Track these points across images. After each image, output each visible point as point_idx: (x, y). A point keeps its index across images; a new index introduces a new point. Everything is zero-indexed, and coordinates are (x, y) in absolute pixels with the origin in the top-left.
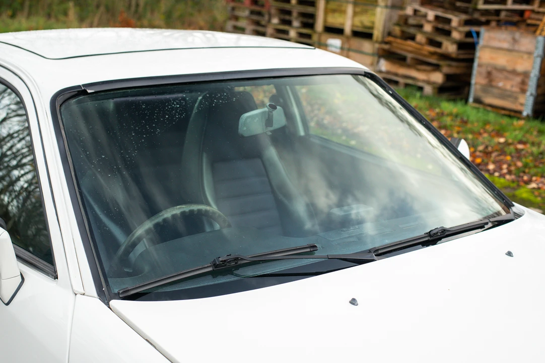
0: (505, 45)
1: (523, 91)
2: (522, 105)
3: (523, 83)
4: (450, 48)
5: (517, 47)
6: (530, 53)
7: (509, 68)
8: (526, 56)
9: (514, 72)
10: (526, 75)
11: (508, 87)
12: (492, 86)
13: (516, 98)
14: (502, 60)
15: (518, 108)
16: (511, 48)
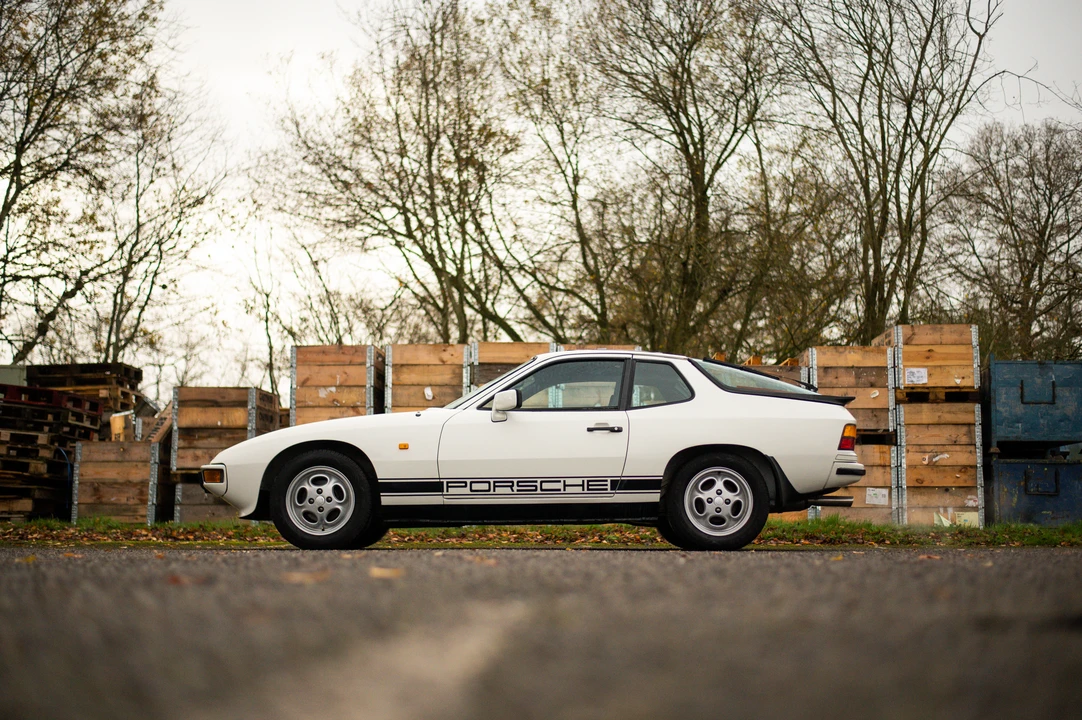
0: (112, 457)
1: (144, 502)
2: (143, 516)
3: (142, 493)
4: (39, 467)
5: (127, 457)
6: (146, 462)
7: (121, 480)
8: (140, 465)
9: (128, 483)
10: (144, 483)
11: (123, 500)
12: (101, 503)
13: (135, 511)
14: (111, 474)
15: (140, 520)
16: (120, 459)
